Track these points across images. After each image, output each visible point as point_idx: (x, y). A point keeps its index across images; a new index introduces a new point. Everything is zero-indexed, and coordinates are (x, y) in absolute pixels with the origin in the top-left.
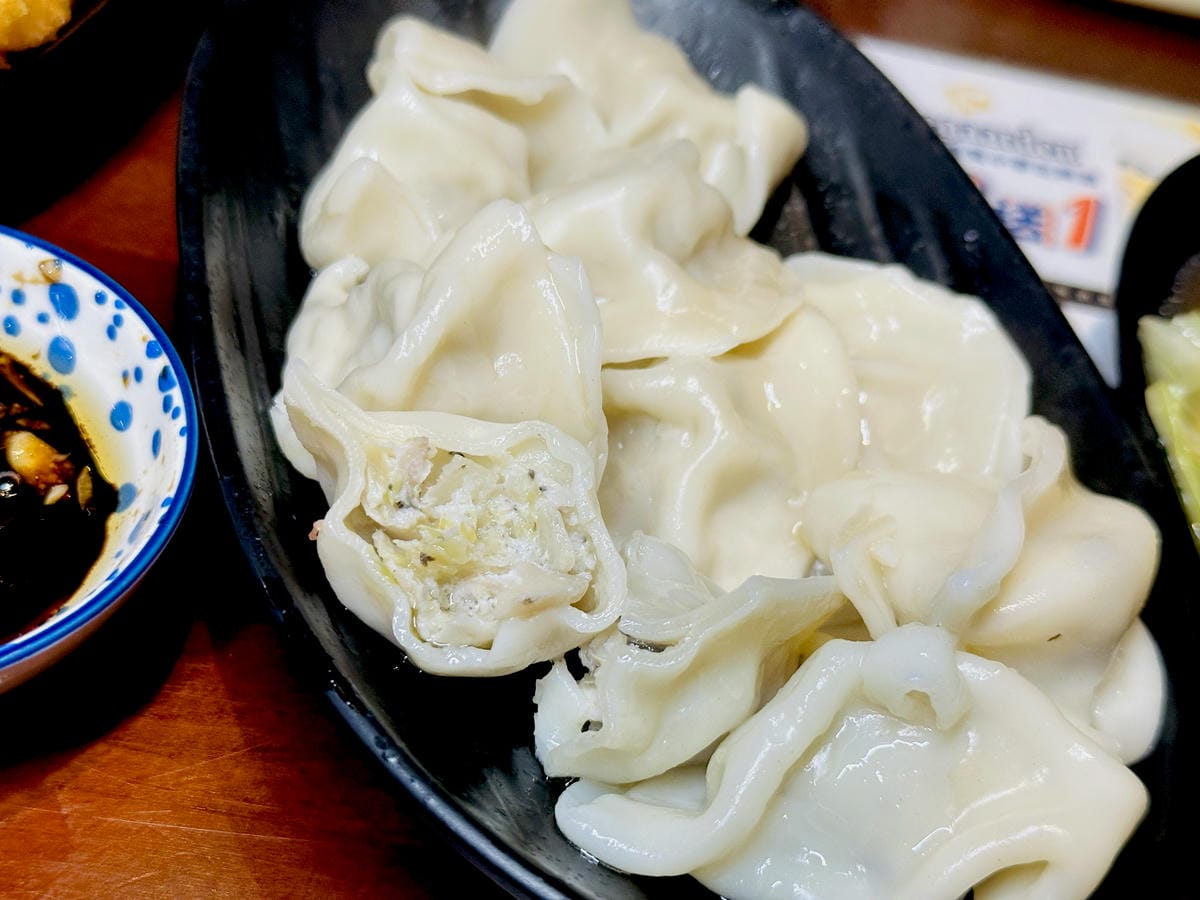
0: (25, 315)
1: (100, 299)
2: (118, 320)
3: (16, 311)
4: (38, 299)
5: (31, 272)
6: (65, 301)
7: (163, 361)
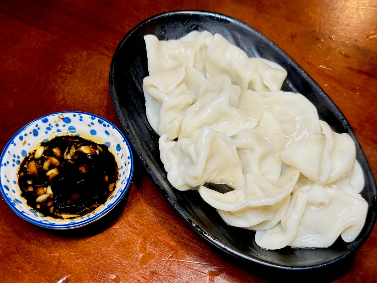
0: (60, 127)
1: (75, 116)
2: (81, 117)
3: (58, 128)
4: (61, 123)
5: (57, 119)
6: (67, 120)
7: (97, 119)
